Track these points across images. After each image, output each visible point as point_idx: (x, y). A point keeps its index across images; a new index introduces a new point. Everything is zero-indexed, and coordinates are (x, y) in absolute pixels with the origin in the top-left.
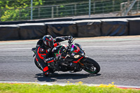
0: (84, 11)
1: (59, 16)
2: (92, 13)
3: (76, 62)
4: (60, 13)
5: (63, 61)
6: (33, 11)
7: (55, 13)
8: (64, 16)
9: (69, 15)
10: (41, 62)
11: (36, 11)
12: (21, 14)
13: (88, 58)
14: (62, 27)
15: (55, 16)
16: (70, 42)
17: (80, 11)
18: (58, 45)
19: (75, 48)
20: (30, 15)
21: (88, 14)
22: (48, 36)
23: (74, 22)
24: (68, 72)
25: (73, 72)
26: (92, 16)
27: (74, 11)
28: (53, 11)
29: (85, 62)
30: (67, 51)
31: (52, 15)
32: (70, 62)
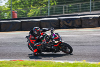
0: (86, 9)
1: (68, 13)
2: (92, 10)
3: (56, 45)
4: (69, 10)
5: (47, 45)
6: (50, 10)
7: (65, 11)
8: (71, 13)
9: (76, 12)
10: (33, 45)
11: (52, 9)
12: (42, 11)
13: (64, 43)
14: (70, 21)
15: (66, 13)
16: (52, 32)
17: (83, 9)
18: (44, 34)
19: (55, 36)
20: (48, 12)
21: (89, 11)
22: (37, 27)
23: (79, 17)
24: (51, 53)
25: (54, 53)
26: (92, 13)
27: (79, 9)
28: (64, 9)
29: (62, 46)
30: (50, 38)
31: (64, 12)
32: (52, 46)
